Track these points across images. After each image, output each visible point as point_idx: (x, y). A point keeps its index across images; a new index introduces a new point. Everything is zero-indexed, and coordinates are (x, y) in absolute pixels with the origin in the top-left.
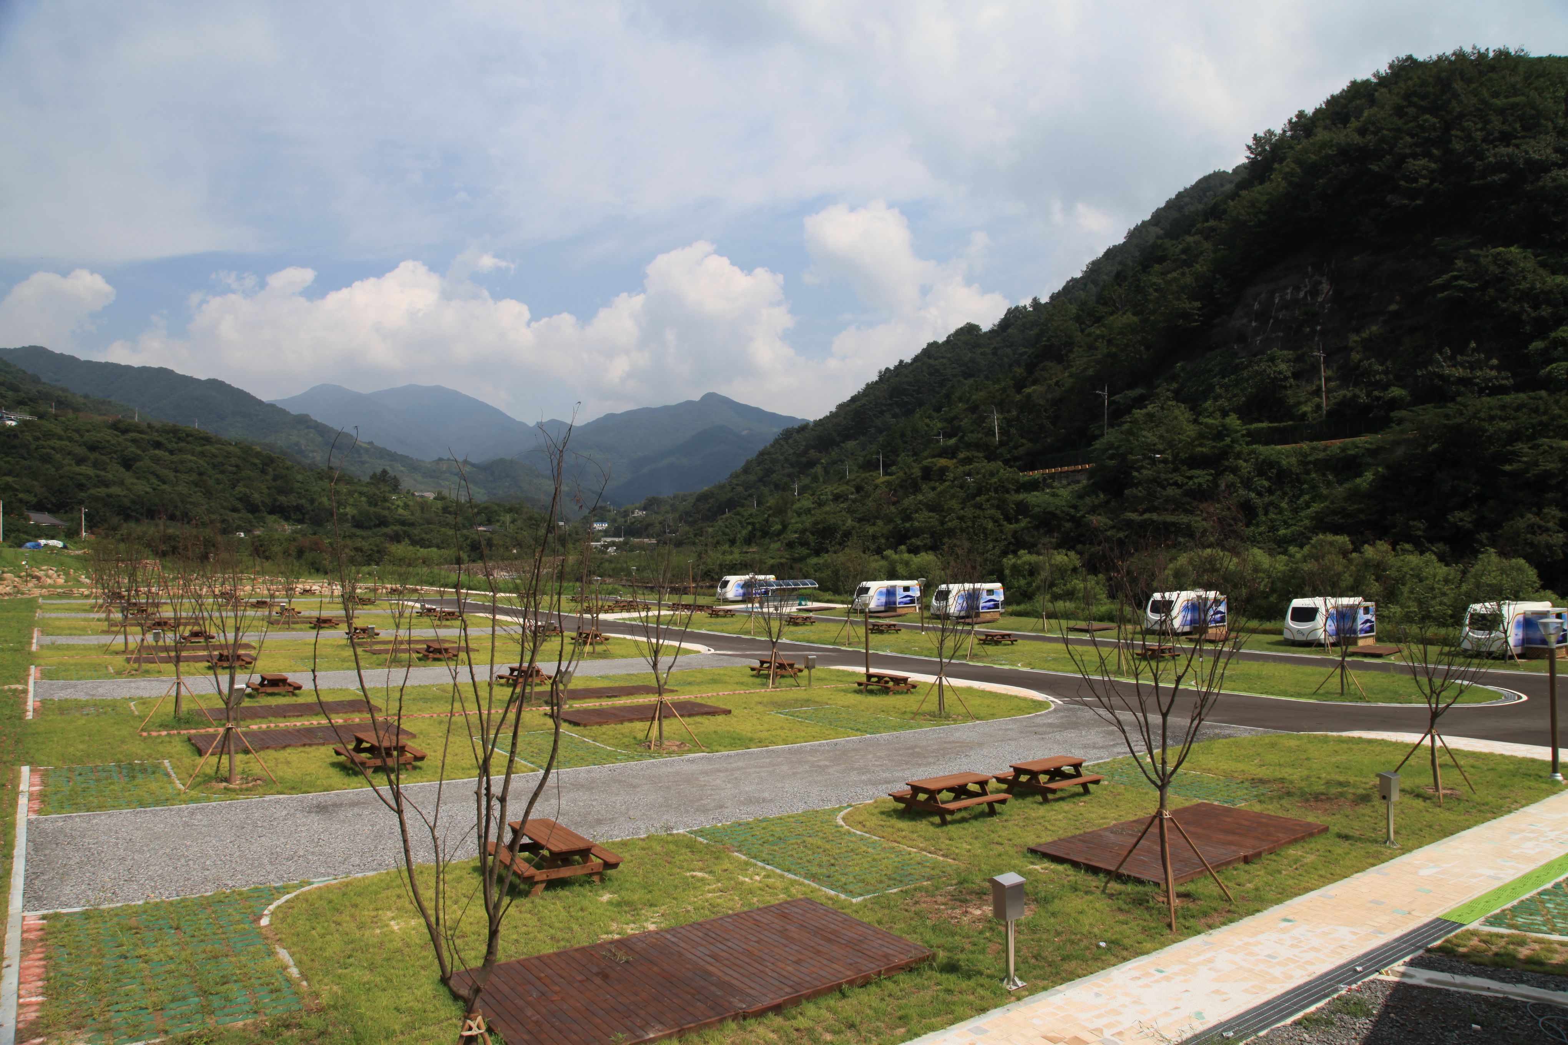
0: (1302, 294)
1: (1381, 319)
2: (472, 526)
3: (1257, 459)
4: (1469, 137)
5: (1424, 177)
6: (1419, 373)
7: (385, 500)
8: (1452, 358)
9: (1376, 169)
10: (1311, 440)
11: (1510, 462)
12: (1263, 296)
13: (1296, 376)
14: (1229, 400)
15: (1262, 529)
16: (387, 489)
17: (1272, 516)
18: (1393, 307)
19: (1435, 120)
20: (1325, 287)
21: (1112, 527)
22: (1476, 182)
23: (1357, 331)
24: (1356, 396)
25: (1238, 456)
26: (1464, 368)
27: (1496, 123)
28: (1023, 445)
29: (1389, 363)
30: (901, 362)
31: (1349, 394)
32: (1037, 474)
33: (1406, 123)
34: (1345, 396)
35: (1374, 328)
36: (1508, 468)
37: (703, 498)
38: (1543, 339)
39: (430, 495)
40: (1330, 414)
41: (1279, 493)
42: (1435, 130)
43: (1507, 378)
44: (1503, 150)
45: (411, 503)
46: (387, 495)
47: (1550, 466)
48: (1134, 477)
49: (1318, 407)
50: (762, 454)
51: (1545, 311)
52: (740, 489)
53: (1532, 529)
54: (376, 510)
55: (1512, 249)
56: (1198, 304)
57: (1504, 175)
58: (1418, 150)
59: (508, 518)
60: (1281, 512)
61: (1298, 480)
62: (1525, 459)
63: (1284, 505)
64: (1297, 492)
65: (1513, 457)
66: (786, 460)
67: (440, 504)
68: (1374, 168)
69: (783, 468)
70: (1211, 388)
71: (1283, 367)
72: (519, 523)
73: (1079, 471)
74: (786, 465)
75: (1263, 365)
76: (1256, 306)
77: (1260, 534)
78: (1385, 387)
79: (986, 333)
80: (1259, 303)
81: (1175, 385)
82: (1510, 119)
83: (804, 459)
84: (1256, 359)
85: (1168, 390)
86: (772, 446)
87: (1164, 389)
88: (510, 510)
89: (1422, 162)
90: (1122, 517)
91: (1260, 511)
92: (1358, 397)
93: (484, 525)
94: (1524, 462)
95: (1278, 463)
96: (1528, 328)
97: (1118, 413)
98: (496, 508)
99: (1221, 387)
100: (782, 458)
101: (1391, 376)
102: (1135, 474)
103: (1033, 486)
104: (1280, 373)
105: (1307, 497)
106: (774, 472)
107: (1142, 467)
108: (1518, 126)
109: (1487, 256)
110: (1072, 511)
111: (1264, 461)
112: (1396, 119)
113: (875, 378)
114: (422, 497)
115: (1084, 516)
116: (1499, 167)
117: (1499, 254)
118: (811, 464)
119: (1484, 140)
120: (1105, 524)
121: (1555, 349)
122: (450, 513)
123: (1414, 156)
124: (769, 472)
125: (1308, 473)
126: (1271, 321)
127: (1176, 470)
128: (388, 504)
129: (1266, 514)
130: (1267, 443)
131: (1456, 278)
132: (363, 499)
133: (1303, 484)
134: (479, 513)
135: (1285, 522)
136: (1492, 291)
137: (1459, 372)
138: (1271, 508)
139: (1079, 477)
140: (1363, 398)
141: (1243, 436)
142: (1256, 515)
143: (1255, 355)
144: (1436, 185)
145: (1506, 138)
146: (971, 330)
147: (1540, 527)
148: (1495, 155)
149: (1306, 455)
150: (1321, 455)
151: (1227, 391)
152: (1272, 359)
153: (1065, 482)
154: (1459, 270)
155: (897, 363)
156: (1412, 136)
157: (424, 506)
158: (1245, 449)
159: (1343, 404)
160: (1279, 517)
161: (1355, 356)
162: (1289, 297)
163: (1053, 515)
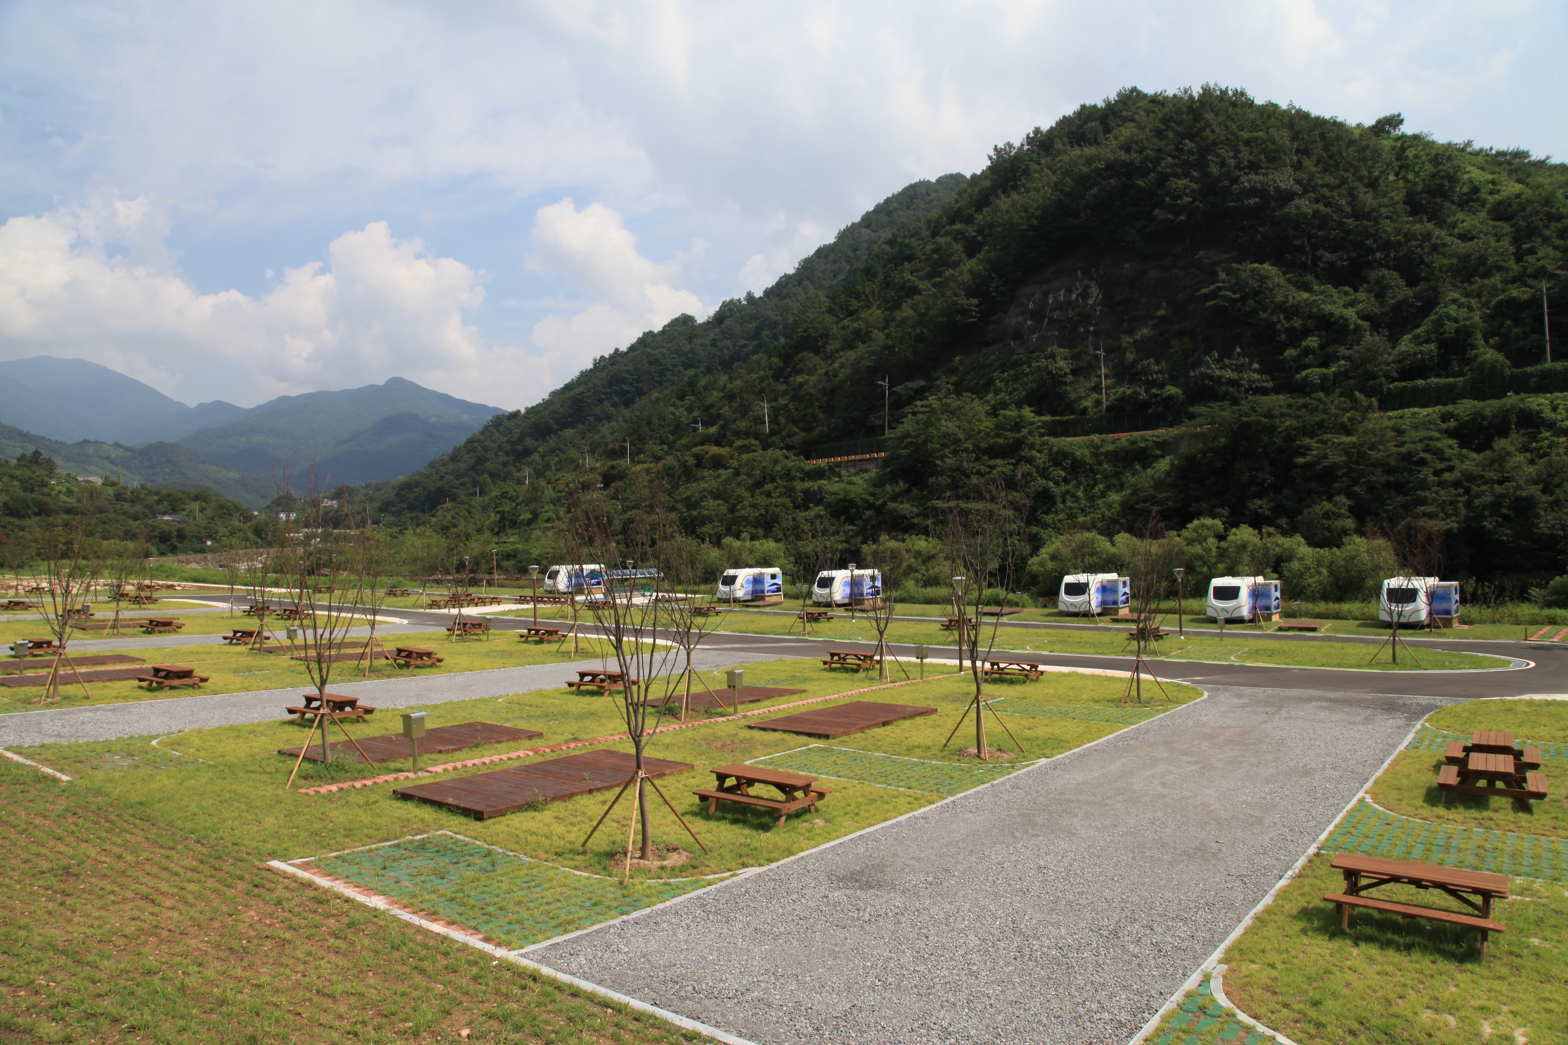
0: (1074, 297)
1: (1150, 323)
2: (154, 516)
3: (1050, 450)
4: (1223, 164)
5: (1187, 196)
6: (1192, 374)
7: (44, 484)
8: (1218, 361)
9: (1142, 185)
10: (1101, 433)
11: (1304, 455)
12: (1037, 296)
13: (1074, 372)
14: (1010, 394)
15: (1062, 516)
16: (44, 472)
17: (1069, 504)
18: (1161, 312)
19: (1192, 145)
20: (1094, 291)
21: (917, 515)
22: (1231, 204)
23: (1130, 332)
24: (1135, 392)
25: (1032, 446)
26: (1233, 371)
27: (1245, 153)
28: (796, 434)
29: (1164, 363)
30: (617, 350)
31: (1129, 392)
32: (822, 462)
33: (1167, 145)
34: (1124, 393)
35: (1145, 331)
36: (1300, 460)
37: (407, 486)
38: (1295, 347)
39: (98, 481)
40: (1109, 409)
41: (1074, 482)
42: (1192, 153)
43: (1267, 381)
44: (1252, 176)
45: (75, 489)
46: (46, 479)
47: (1338, 459)
48: (936, 465)
49: (1098, 403)
50: (470, 441)
51: (1297, 323)
52: (449, 477)
53: (1327, 515)
54: (34, 495)
55: (1265, 266)
56: (975, 301)
57: (1257, 200)
58: (1179, 170)
59: (196, 506)
60: (1077, 499)
61: (1091, 470)
62: (1315, 452)
63: (1080, 494)
64: (1091, 482)
65: (1304, 451)
66: (500, 448)
67: (111, 491)
68: (1140, 183)
69: (497, 455)
70: (991, 381)
71: (1062, 364)
72: (209, 512)
73: (867, 460)
74: (500, 453)
75: (1043, 362)
76: (1031, 306)
77: (1060, 521)
78: (1161, 386)
79: (700, 325)
80: (1034, 303)
81: (953, 379)
82: (1255, 151)
83: (519, 448)
84: (1034, 355)
85: (948, 383)
86: (482, 433)
87: (945, 382)
88: (196, 498)
89: (1184, 182)
90: (929, 504)
91: (1059, 499)
92: (1139, 394)
93: (170, 514)
94: (1314, 456)
95: (1072, 454)
96: (1283, 337)
97: (900, 403)
98: (182, 496)
99: (1001, 381)
100: (494, 445)
101: (1167, 376)
102: (939, 462)
103: (818, 474)
104: (1061, 369)
105: (1101, 486)
106: (486, 460)
107: (945, 456)
108: (1262, 157)
109: (1245, 271)
110: (871, 499)
111: (1058, 452)
112: (1156, 141)
113: (590, 366)
114: (89, 482)
115: (884, 504)
116: (1254, 192)
117: (1254, 269)
118: (527, 452)
119: (1237, 167)
120: (911, 512)
121: (1306, 356)
122: (125, 500)
123: (1178, 177)
124: (481, 460)
125: (1100, 463)
126: (1046, 320)
127: (977, 459)
128: (46, 490)
129: (1064, 502)
130: (1056, 435)
131: (1220, 289)
132: (15, 483)
133: (1096, 474)
134: (160, 501)
135: (1083, 510)
136: (1250, 302)
137: (1229, 374)
138: (1068, 496)
139: (867, 466)
140: (1143, 396)
141: (1038, 428)
142: (1054, 504)
143: (1032, 352)
144: (1197, 203)
145: (1254, 167)
146: (686, 320)
147: (1334, 513)
148: (1249, 181)
149: (1097, 447)
150: (1111, 447)
151: (1007, 385)
152: (1053, 356)
153: (853, 471)
154: (1223, 282)
155: (612, 352)
156: (1174, 158)
157: (93, 493)
158: (1038, 440)
159: (1123, 400)
160: (1076, 505)
161: (1130, 357)
162: (1062, 298)
163: (851, 503)
